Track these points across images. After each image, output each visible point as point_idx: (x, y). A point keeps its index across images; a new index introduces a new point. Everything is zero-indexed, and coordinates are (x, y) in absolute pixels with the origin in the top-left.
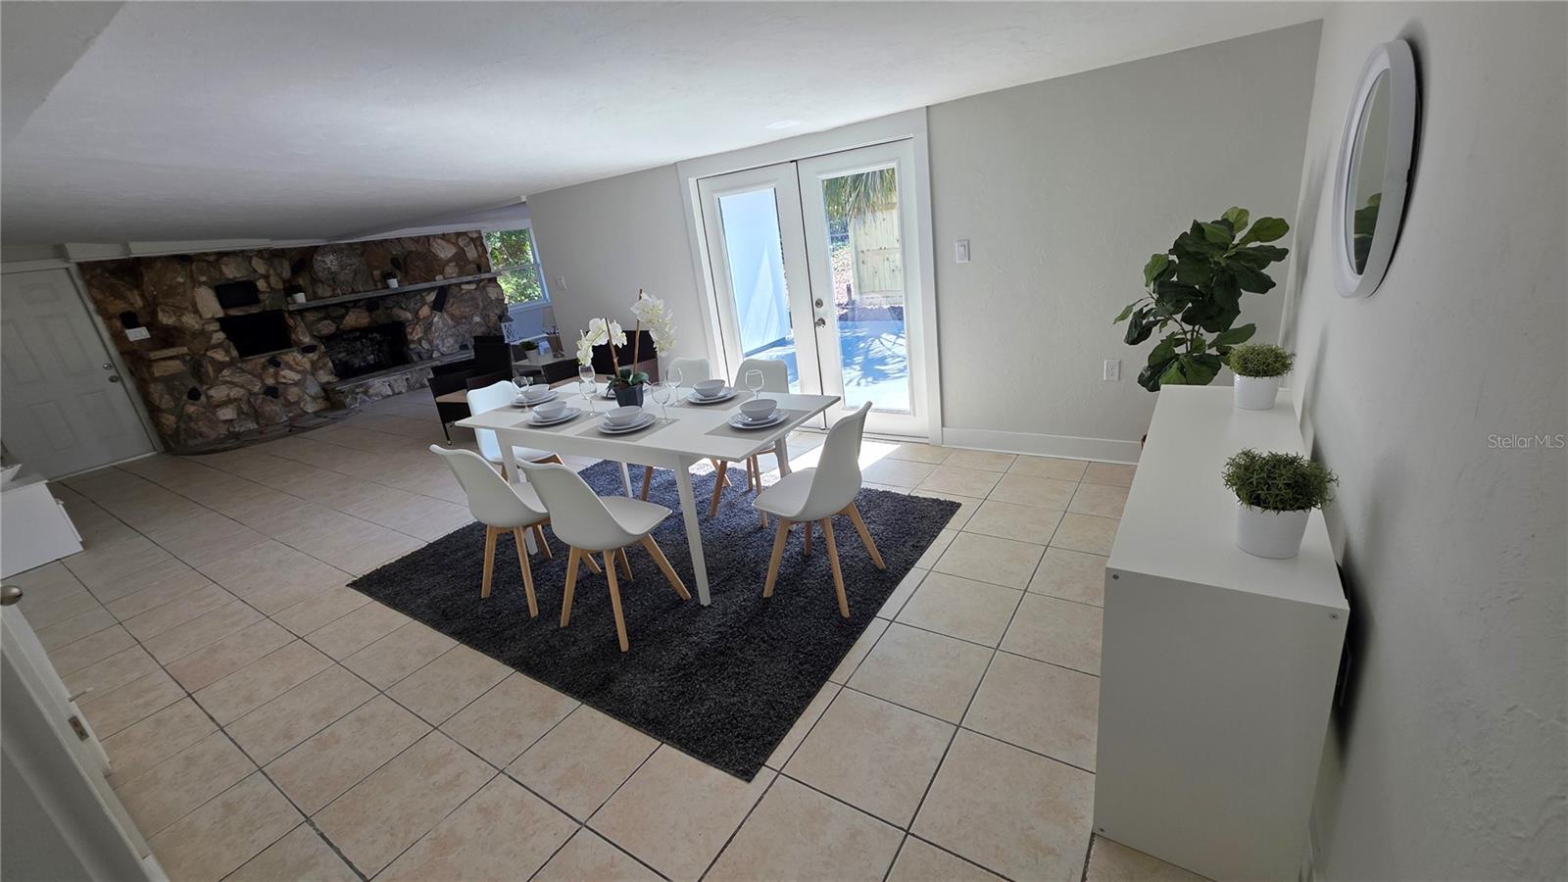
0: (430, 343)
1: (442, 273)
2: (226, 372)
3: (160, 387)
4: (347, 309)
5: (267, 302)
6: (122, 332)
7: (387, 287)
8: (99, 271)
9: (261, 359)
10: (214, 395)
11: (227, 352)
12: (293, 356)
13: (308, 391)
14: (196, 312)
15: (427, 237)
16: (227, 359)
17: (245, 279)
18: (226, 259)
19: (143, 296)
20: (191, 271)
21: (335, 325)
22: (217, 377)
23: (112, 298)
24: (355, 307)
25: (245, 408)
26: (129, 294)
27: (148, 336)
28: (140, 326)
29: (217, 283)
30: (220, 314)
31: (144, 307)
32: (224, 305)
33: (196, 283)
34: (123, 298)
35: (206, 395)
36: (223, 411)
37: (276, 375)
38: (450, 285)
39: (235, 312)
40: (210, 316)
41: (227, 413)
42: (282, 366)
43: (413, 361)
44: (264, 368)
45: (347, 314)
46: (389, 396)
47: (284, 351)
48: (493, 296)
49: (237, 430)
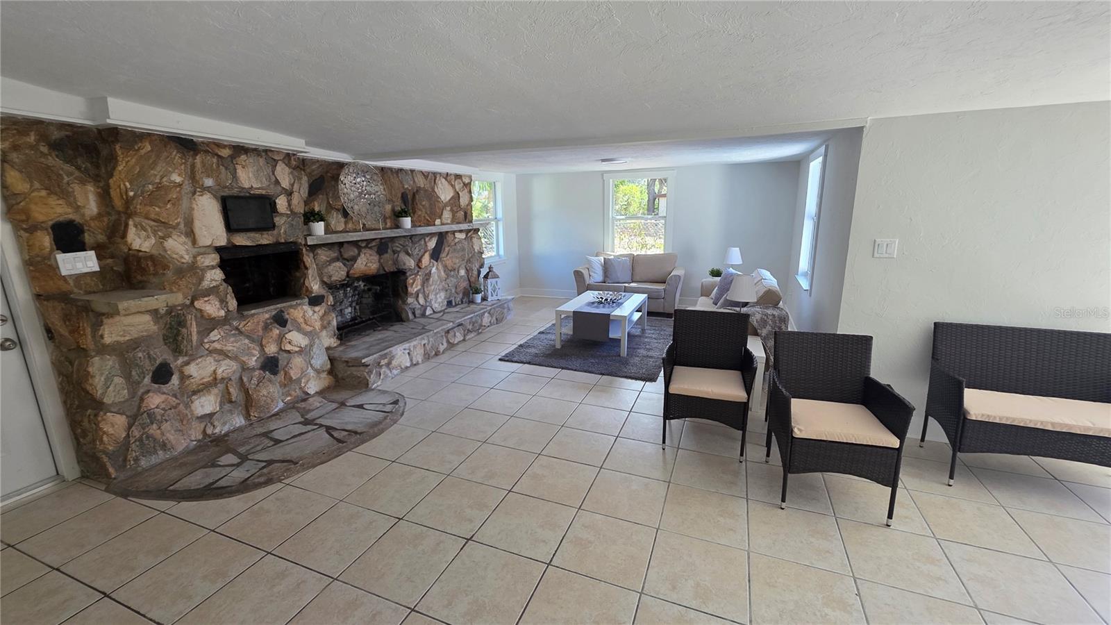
0: (426, 298)
1: (440, 218)
2: (215, 335)
3: (111, 362)
4: (359, 248)
5: (284, 230)
6: (50, 256)
7: (398, 226)
8: (32, 138)
9: (263, 314)
10: (195, 374)
11: (223, 302)
12: (301, 312)
13: (313, 362)
14: (190, 234)
15: (435, 174)
16: (222, 313)
17: (264, 192)
18: (243, 157)
19: (104, 196)
20: (193, 166)
21: (346, 269)
22: (202, 343)
23: (44, 193)
24: (366, 247)
25: (234, 391)
26: (77, 188)
27: (97, 269)
28: (84, 250)
29: (226, 193)
30: (222, 242)
31: (99, 216)
32: (230, 228)
33: (197, 188)
34: (64, 194)
35: (182, 373)
36: (203, 399)
37: (281, 338)
38: (447, 232)
39: (241, 240)
40: (209, 243)
41: (206, 404)
42: (289, 326)
43: (408, 320)
44: (266, 328)
45: (359, 255)
46: (407, 368)
47: (294, 303)
48: (476, 248)
49: (217, 431)
